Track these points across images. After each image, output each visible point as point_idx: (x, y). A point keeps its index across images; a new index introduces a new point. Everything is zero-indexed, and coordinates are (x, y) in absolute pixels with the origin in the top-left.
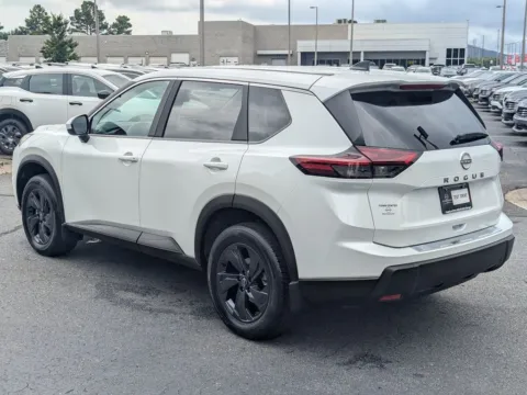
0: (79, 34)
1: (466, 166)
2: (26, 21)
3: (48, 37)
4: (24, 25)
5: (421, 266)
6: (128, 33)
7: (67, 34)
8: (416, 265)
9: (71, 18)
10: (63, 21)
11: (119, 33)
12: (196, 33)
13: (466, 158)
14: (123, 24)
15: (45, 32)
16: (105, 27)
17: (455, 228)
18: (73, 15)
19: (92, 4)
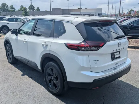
0: (30, 11)
1: (119, 46)
3: (23, 11)
4: (19, 9)
5: (105, 78)
6: (39, 11)
7: (27, 11)
8: (104, 78)
9: (28, 8)
10: (26, 8)
11: (37, 11)
12: (52, 11)
13: (119, 43)
16: (35, 9)
17: (115, 65)
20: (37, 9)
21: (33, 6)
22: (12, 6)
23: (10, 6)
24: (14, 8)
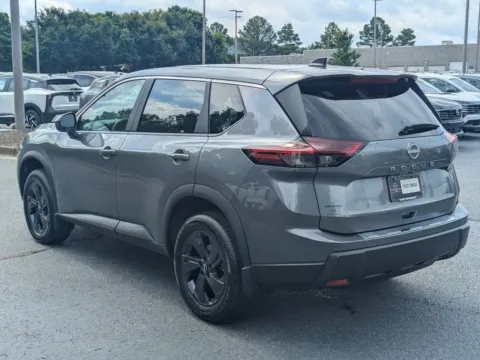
0: (367, 47)
2: (322, 37)
3: (335, 50)
4: (319, 40)
6: (412, 44)
7: (353, 46)
9: (361, 33)
10: (348, 35)
11: (403, 44)
12: (475, 42)
14: (407, 36)
15: (332, 46)
16: (390, 39)
18: (362, 30)
19: (379, 19)
20: (400, 38)
21: (383, 22)
22: (290, 26)
23: (280, 30)
24: (296, 38)
